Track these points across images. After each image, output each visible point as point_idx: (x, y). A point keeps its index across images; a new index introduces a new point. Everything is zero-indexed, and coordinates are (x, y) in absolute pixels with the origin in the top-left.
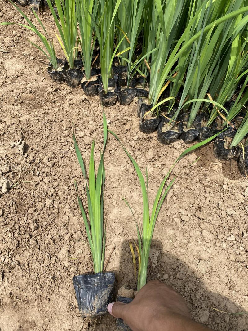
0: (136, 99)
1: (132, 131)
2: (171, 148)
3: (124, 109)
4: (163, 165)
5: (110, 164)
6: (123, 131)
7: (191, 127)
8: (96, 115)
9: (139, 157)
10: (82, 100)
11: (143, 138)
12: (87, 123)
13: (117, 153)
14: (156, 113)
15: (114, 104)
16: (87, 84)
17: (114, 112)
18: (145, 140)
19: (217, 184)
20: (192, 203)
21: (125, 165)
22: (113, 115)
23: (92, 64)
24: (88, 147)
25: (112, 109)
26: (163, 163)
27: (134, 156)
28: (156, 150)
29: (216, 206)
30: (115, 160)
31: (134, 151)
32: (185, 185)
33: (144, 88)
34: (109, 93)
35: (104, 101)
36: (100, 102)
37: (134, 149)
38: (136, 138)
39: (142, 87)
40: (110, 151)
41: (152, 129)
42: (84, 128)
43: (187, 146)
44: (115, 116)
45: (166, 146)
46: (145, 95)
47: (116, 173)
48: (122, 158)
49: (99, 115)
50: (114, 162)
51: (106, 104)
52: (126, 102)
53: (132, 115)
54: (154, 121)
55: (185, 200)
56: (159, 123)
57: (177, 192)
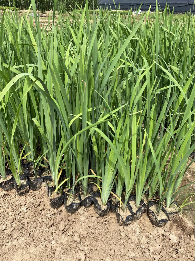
0: (44, 184)
1: (46, 210)
2: (77, 214)
3: (36, 194)
4: (74, 232)
5: (31, 246)
6: (38, 213)
7: (87, 194)
8: (14, 205)
9: (54, 231)
10: (2, 196)
11: (54, 213)
12: (8, 215)
13: (36, 234)
14: (60, 192)
15: (28, 192)
16: (4, 183)
17: (28, 199)
18: (57, 214)
19: (117, 233)
20: (102, 259)
21: (44, 242)
22: (28, 201)
23: (6, 168)
24: (11, 236)
25: (27, 196)
26: (73, 230)
27: (49, 232)
28: (67, 220)
29: (120, 254)
30: (35, 241)
31: (49, 227)
32: (94, 243)
33: (48, 174)
34: (22, 186)
35: (20, 192)
36: (17, 194)
37: (49, 225)
38: (49, 215)
39: (47, 174)
40: (30, 234)
41: (60, 204)
42: (5, 220)
43: (88, 209)
44: (30, 202)
45: (74, 214)
46: (50, 179)
47: (37, 254)
48: (40, 237)
49: (17, 204)
50: (34, 243)
51: (22, 194)
52: (37, 188)
53: (43, 196)
54: (60, 198)
55: (96, 257)
56: (64, 198)
57: (89, 253)
